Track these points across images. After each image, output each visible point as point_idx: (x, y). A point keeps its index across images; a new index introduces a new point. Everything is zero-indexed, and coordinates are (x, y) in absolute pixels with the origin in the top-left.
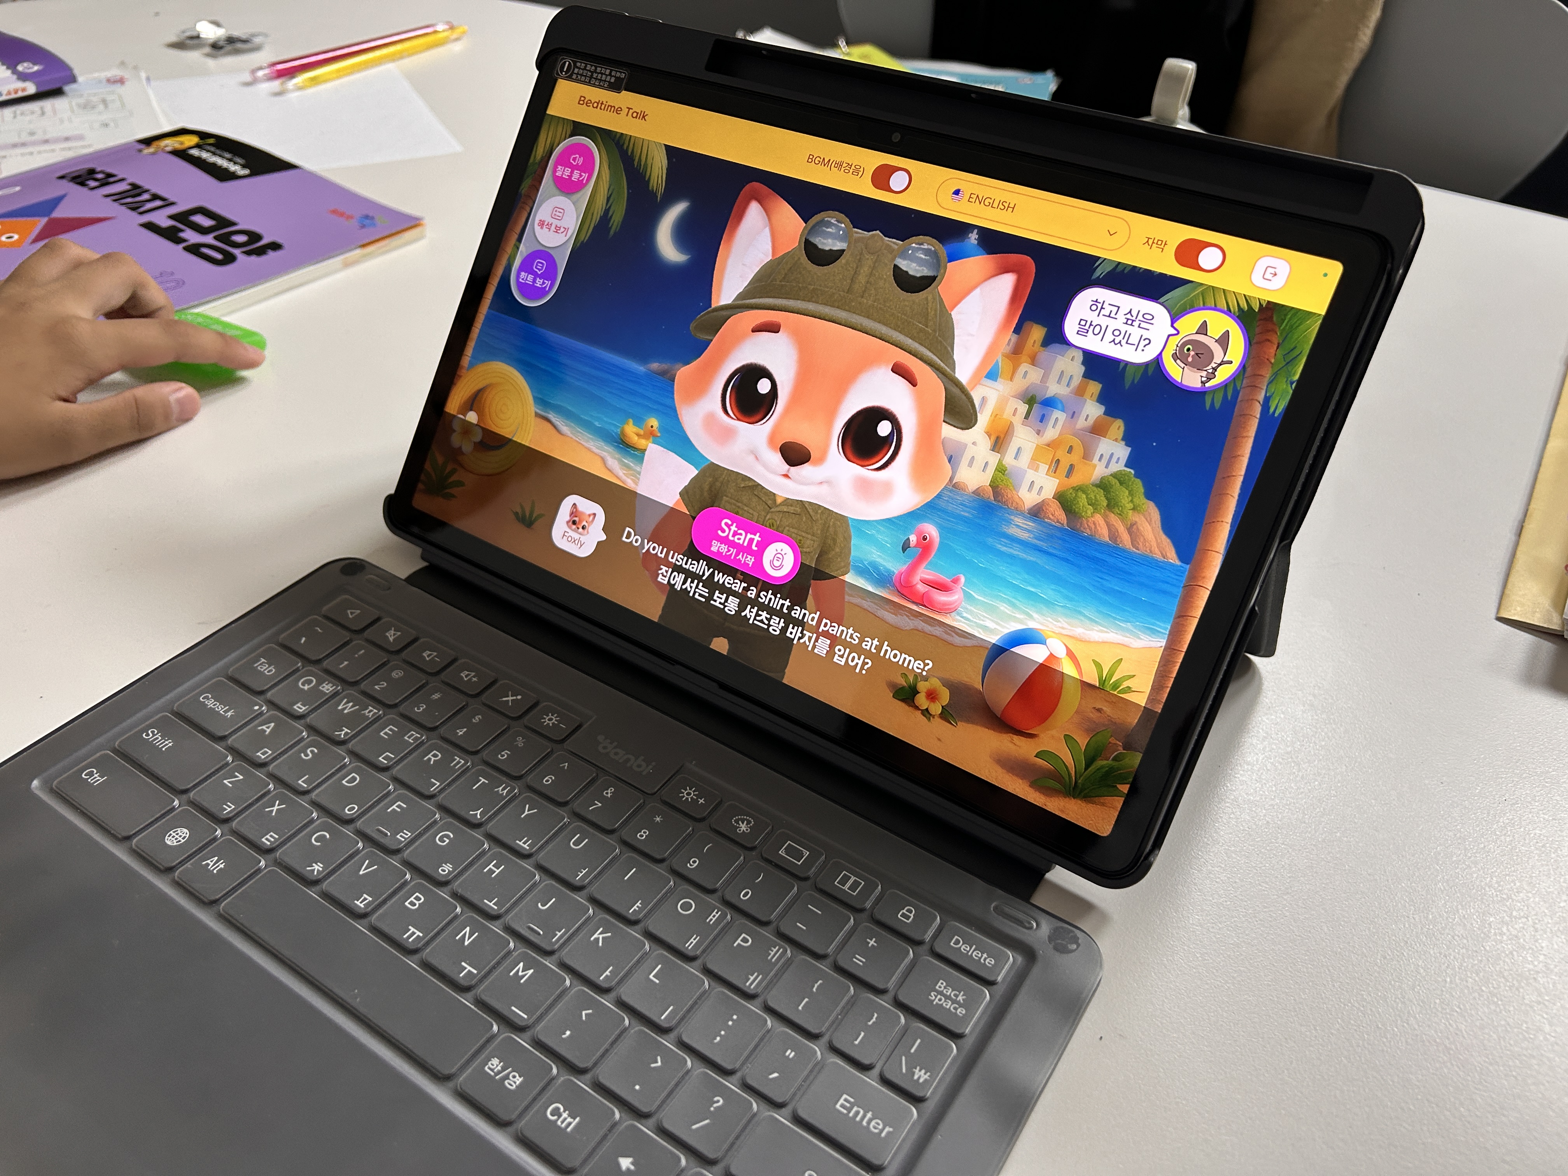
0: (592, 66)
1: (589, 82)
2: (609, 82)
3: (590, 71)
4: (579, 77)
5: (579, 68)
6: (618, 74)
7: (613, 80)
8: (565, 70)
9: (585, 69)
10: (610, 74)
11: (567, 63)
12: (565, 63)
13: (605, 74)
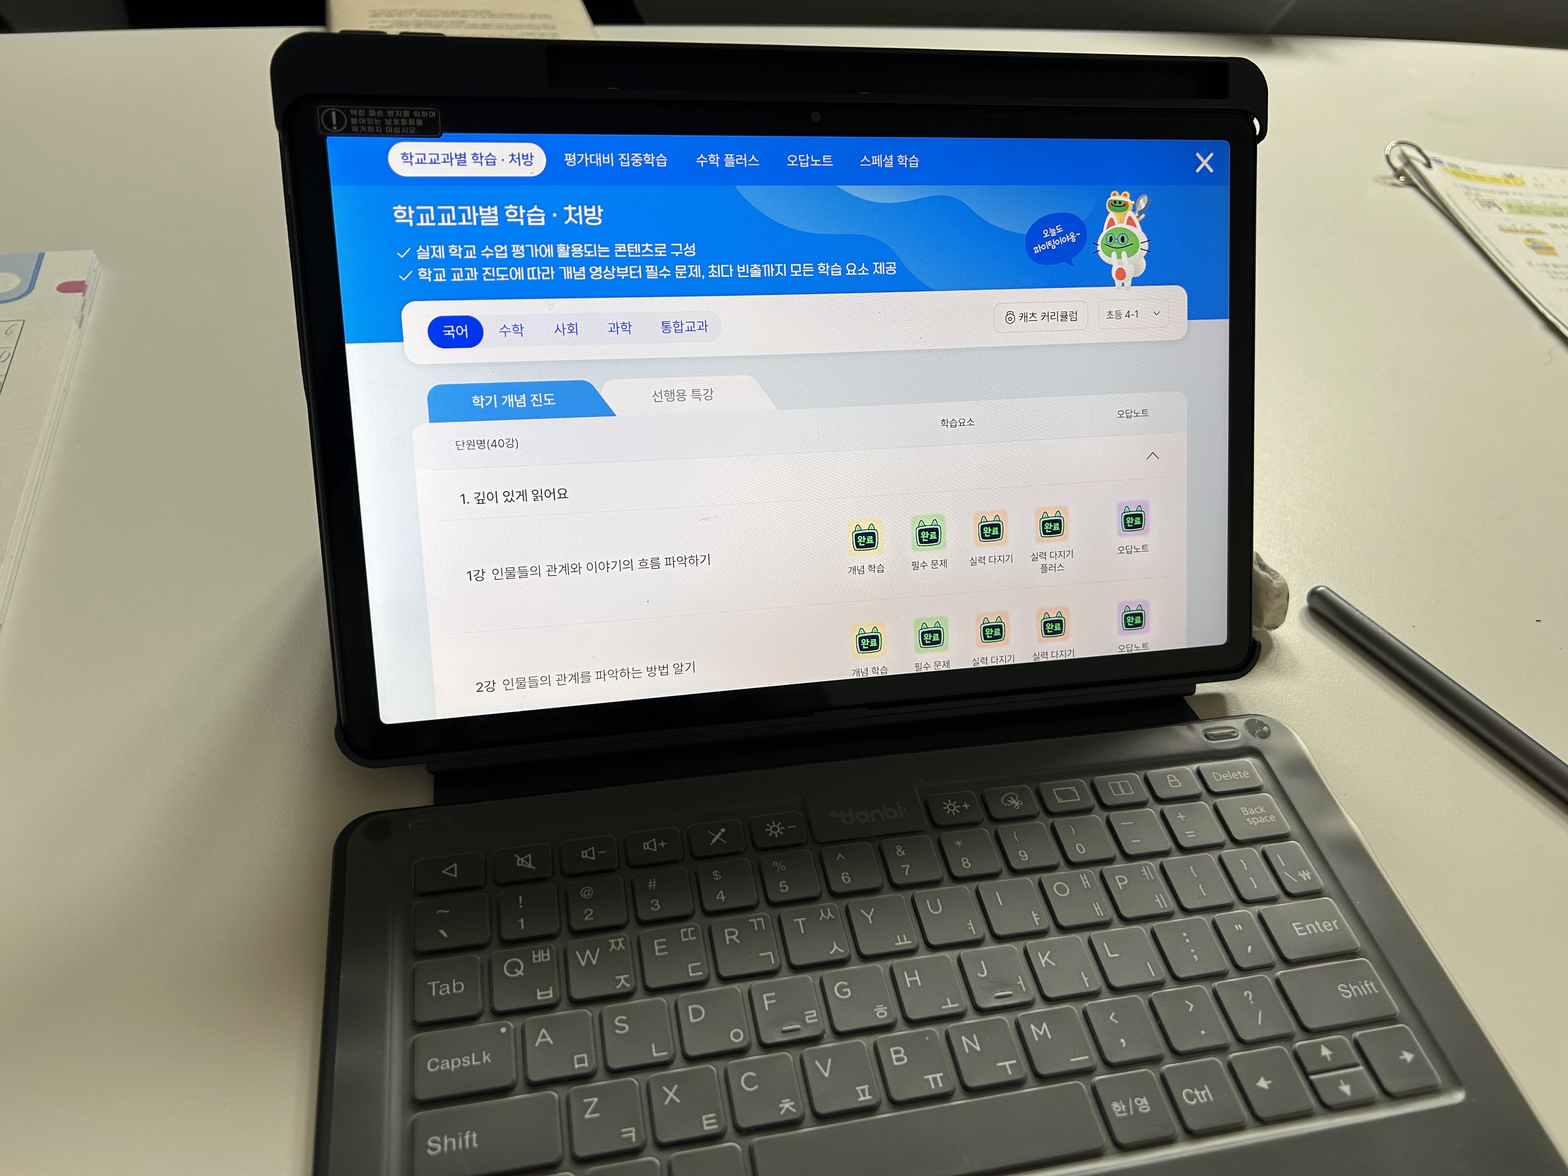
2: (415, 126)
3: (378, 118)
4: (363, 128)
6: (425, 114)
7: (420, 123)
9: (367, 115)
10: (411, 116)
11: (334, 114)
13: (403, 117)
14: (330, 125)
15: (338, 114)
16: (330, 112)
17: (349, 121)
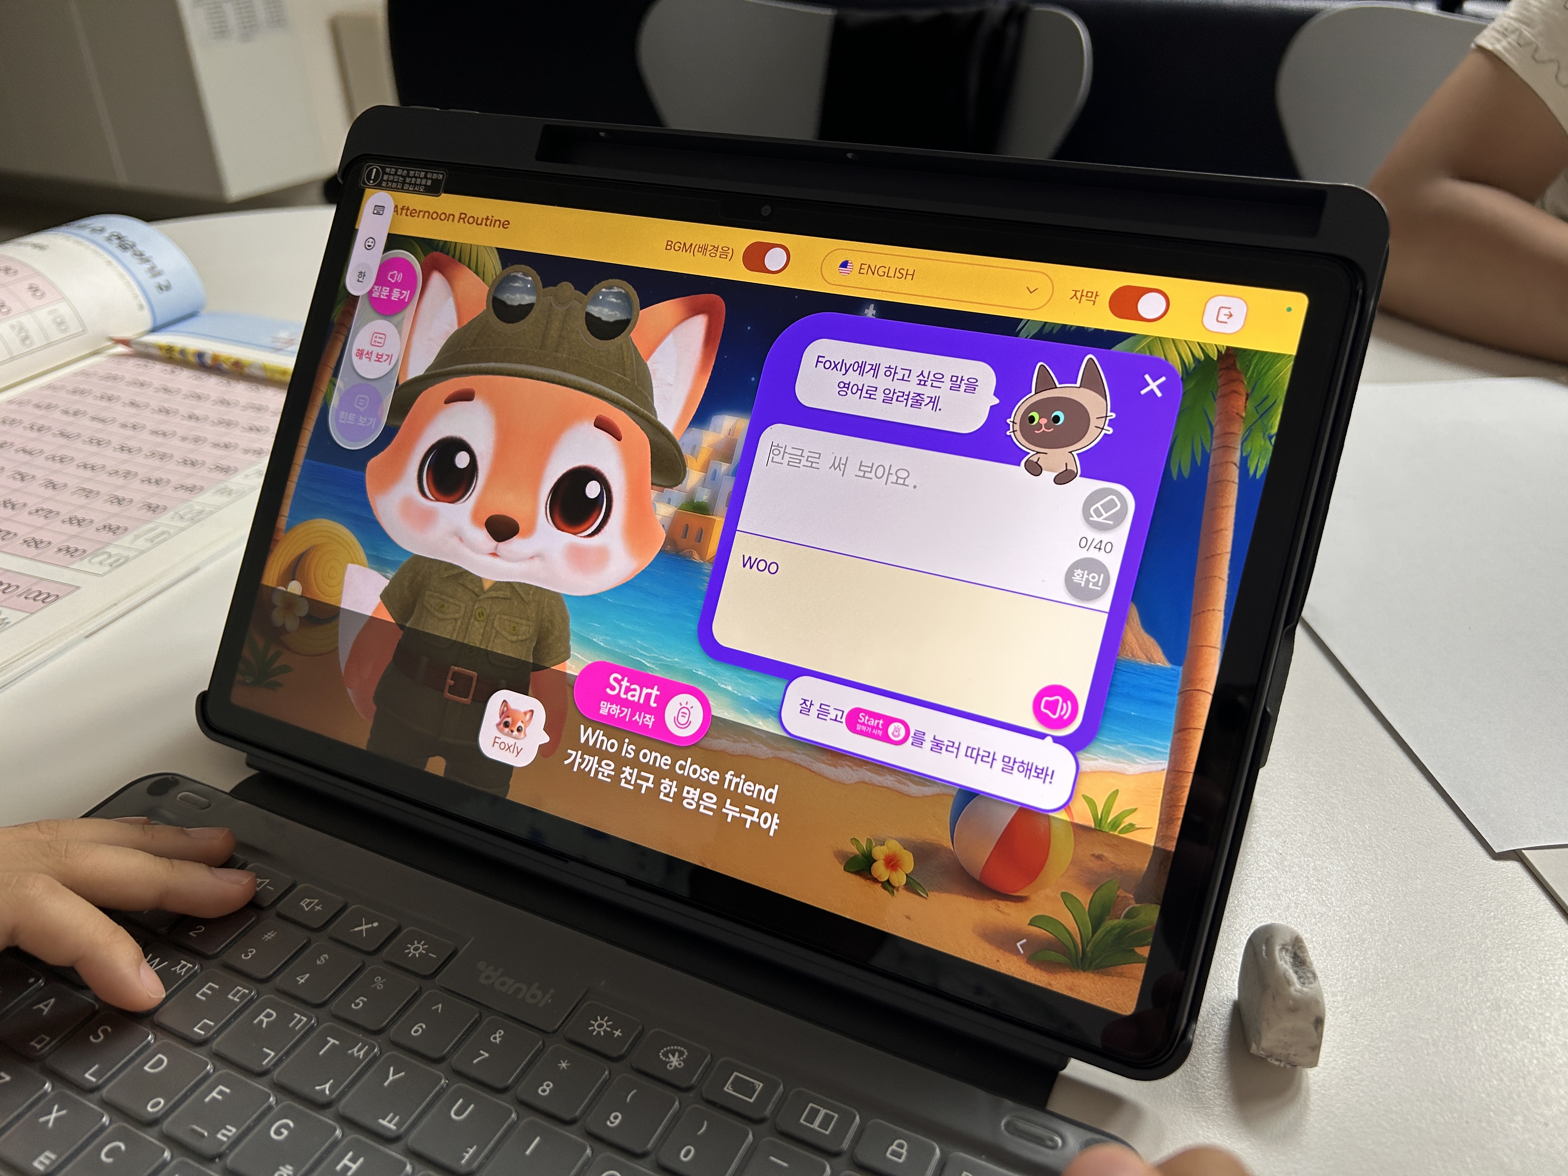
0: (403, 170)
1: (402, 188)
2: (425, 186)
3: (402, 176)
4: (390, 184)
5: (390, 174)
6: (435, 176)
7: (429, 183)
8: (373, 178)
9: (396, 174)
10: (426, 177)
11: (375, 170)
12: (371, 170)
13: (419, 178)
14: (369, 179)
15: (377, 170)
16: (372, 169)
17: (383, 177)
